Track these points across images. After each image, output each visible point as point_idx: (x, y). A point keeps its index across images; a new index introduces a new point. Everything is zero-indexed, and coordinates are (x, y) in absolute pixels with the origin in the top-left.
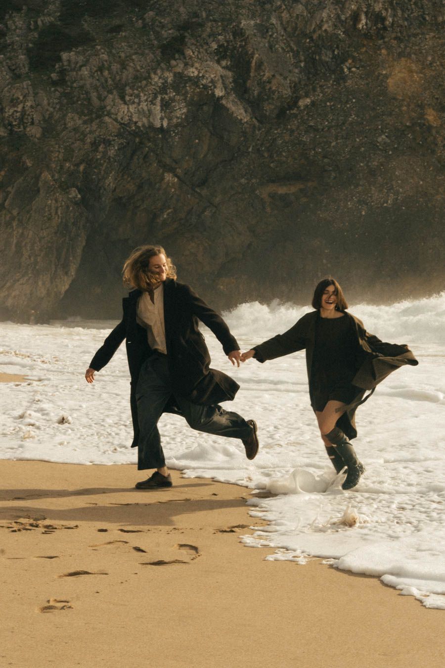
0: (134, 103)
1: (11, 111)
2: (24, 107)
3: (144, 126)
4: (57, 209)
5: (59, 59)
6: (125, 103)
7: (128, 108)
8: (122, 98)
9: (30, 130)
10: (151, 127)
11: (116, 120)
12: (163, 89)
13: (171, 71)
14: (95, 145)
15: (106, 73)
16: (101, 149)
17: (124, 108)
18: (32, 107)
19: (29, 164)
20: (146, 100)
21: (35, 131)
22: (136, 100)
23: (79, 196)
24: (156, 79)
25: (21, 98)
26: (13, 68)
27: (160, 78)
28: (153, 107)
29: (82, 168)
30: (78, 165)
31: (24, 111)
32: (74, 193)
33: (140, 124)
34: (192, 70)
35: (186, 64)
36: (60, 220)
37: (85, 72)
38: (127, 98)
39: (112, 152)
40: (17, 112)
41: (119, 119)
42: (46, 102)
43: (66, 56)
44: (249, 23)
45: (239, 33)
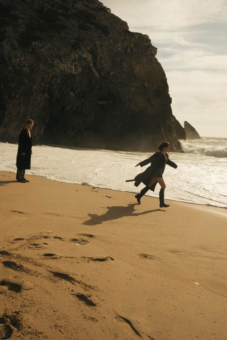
0: (66, 64)
1: (15, 61)
2: (20, 59)
3: (69, 73)
4: (41, 101)
5: (31, 44)
6: (62, 63)
7: (64, 65)
8: (61, 61)
9: (25, 69)
10: (72, 74)
11: (59, 69)
12: (75, 60)
13: (77, 54)
14: (53, 77)
15: (52, 51)
16: (54, 79)
17: (62, 65)
18: (24, 60)
19: (26, 81)
20: (70, 63)
21: (26, 69)
22: (66, 63)
23: (48, 96)
24: (73, 56)
25: (19, 56)
26: (12, 45)
27: (74, 56)
28: (72, 66)
29: (47, 86)
30: (46, 85)
31: (20, 62)
32: (46, 95)
33: (68, 72)
34: (84, 55)
35: (82, 53)
36: (43, 105)
37: (43, 49)
38: (63, 61)
39: (59, 81)
40: (17, 61)
41: (60, 69)
42: (29, 59)
43: (33, 43)
44: (98, 43)
45: (95, 45)
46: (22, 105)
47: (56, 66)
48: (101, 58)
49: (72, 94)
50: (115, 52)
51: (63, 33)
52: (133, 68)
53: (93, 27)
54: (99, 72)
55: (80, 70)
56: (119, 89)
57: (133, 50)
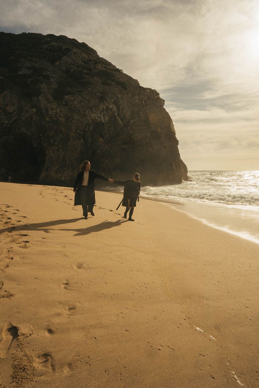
0: (96, 113)
1: (52, 112)
2: (56, 111)
3: (99, 121)
4: (78, 146)
5: (64, 98)
6: (93, 113)
7: (94, 115)
8: (92, 111)
9: (61, 119)
10: (101, 121)
11: (91, 118)
12: (103, 111)
13: (105, 105)
14: (86, 125)
15: (83, 104)
16: (87, 127)
17: (93, 115)
18: (59, 111)
19: (63, 130)
20: (99, 113)
21: (62, 119)
22: (97, 113)
23: (84, 142)
24: (101, 107)
25: (55, 108)
26: (47, 99)
27: (102, 107)
28: (101, 116)
29: (82, 133)
30: (81, 132)
31: (56, 113)
32: (82, 140)
33: (98, 120)
34: (110, 106)
35: (109, 104)
36: (80, 150)
37: (75, 102)
38: (94, 111)
39: (91, 129)
40: (54, 113)
41: (92, 118)
42: (64, 110)
43: (66, 97)
44: (119, 96)
45: (118, 98)
46: (61, 151)
47: (87, 116)
48: (122, 109)
49: (101, 139)
50: (133, 103)
51: (90, 89)
52: (148, 117)
53: (113, 83)
54: (122, 120)
55: (107, 118)
56: (138, 134)
57: (147, 102)
